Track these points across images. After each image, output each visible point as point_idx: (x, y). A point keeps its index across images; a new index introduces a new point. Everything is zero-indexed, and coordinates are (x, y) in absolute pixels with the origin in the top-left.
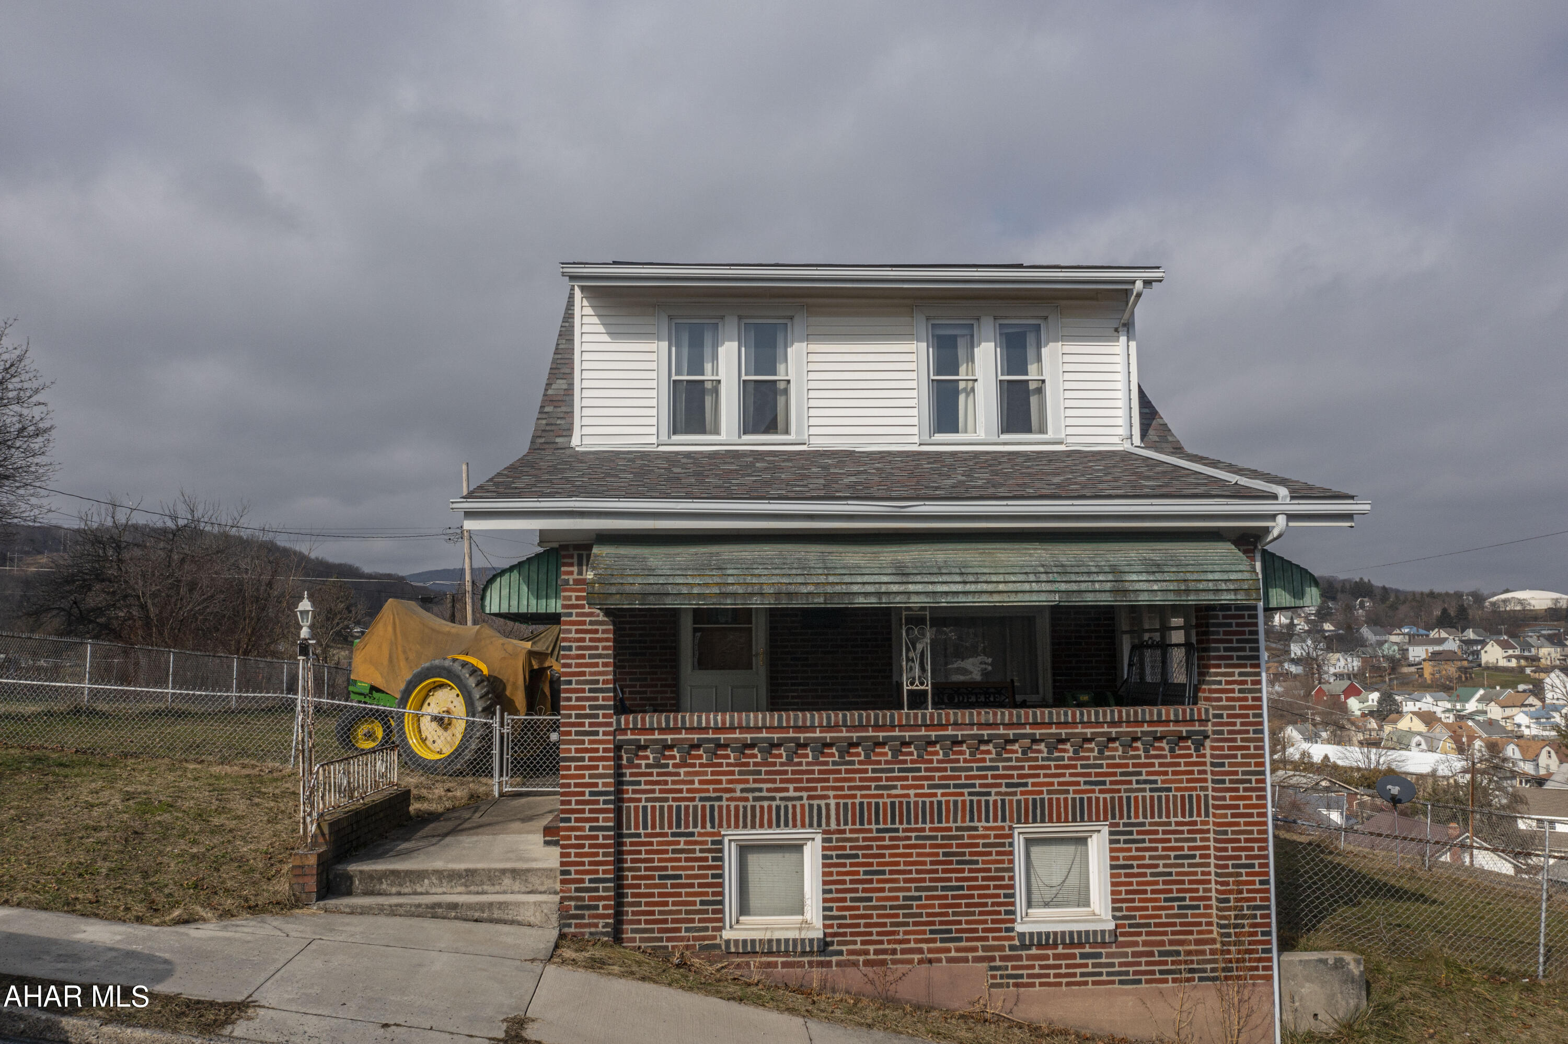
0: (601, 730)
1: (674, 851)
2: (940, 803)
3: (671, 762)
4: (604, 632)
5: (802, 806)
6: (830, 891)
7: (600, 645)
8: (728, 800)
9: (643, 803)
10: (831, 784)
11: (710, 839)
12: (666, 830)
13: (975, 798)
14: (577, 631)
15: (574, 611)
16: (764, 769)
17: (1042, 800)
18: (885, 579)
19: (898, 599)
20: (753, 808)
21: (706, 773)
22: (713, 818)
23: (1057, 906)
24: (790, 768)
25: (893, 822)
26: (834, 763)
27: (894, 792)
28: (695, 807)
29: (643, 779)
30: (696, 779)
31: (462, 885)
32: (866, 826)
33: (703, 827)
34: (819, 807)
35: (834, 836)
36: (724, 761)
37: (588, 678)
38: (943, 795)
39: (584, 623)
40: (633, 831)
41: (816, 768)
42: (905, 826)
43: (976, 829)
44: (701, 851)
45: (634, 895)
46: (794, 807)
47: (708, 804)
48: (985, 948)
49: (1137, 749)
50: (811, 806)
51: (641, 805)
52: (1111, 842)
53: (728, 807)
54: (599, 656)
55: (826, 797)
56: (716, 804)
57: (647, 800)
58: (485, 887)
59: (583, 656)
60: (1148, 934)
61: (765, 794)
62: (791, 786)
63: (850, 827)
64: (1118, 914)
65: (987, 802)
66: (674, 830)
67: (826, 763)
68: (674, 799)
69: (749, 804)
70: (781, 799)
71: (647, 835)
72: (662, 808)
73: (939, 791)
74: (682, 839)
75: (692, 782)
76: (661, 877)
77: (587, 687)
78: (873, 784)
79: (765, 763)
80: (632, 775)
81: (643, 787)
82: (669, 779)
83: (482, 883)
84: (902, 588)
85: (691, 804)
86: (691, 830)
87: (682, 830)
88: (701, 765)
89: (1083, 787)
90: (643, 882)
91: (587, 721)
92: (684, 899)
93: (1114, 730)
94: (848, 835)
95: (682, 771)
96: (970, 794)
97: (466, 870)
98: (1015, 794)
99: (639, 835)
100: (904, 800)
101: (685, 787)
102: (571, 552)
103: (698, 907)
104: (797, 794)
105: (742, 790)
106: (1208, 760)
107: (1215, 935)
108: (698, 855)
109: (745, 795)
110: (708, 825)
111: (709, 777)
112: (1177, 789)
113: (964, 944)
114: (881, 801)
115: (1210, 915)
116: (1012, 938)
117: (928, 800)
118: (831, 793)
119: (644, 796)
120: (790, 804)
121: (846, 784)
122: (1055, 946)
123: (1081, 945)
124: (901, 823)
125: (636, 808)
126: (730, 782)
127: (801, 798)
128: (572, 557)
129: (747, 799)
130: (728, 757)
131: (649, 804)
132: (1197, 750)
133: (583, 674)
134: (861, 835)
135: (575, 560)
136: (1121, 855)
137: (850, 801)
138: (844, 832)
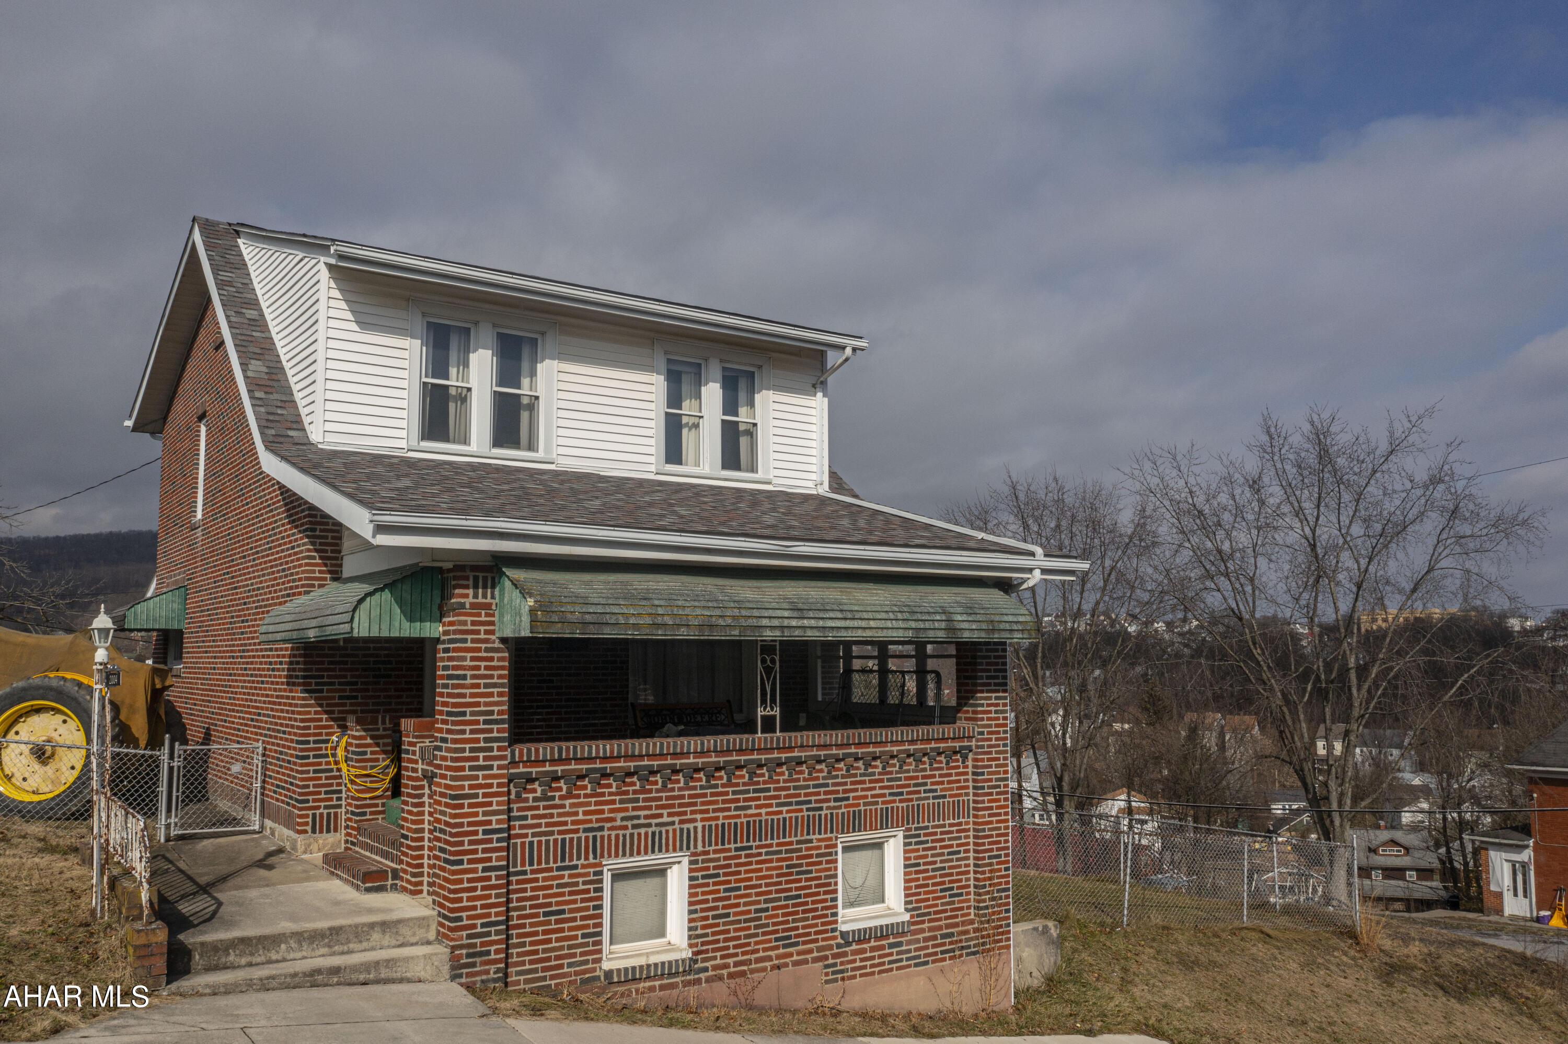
0: (495, 763)
1: (559, 886)
2: (785, 819)
3: (557, 794)
4: (500, 659)
5: (674, 831)
6: (695, 911)
7: (495, 673)
8: (609, 829)
9: (530, 839)
10: (698, 808)
11: (592, 870)
12: (551, 865)
13: (811, 813)
14: (473, 659)
15: (469, 637)
16: (641, 796)
17: (860, 811)
18: (786, 614)
19: (797, 633)
20: (632, 835)
21: (589, 804)
22: (596, 849)
23: (859, 905)
24: (664, 795)
25: (748, 841)
26: (702, 787)
27: (750, 812)
28: (579, 839)
29: (529, 813)
30: (581, 810)
31: (324, 946)
32: (727, 846)
33: (587, 858)
34: (688, 830)
35: (700, 858)
36: (606, 790)
37: (482, 708)
38: (788, 812)
39: (479, 650)
40: (519, 868)
41: (687, 793)
42: (757, 843)
43: (811, 841)
44: (584, 883)
45: (519, 936)
46: (667, 832)
47: (591, 835)
48: (819, 949)
49: (924, 763)
50: (682, 830)
51: (527, 840)
52: (905, 844)
53: (609, 836)
54: (494, 685)
55: (695, 820)
56: (599, 834)
57: (534, 835)
58: (351, 946)
59: (478, 686)
60: (930, 921)
61: (642, 821)
62: (665, 812)
63: (713, 847)
64: (910, 906)
65: (820, 816)
66: (559, 864)
67: (695, 788)
68: (560, 832)
69: (628, 832)
70: (657, 825)
71: (533, 872)
72: (548, 842)
73: (785, 809)
74: (566, 873)
75: (576, 814)
76: (546, 914)
77: (481, 718)
78: (733, 806)
79: (643, 791)
80: (519, 809)
81: (530, 822)
82: (555, 811)
83: (348, 941)
84: (800, 623)
85: (575, 836)
86: (575, 862)
87: (567, 863)
88: (586, 796)
89: (888, 798)
90: (528, 921)
91: (481, 755)
92: (567, 934)
93: (912, 747)
94: (712, 856)
95: (567, 802)
96: (808, 810)
97: (330, 929)
98: (840, 807)
99: (525, 873)
100: (757, 819)
101: (569, 819)
102: (468, 573)
103: (580, 941)
104: (670, 819)
105: (623, 819)
106: (970, 770)
107: (972, 917)
108: (581, 887)
109: (625, 823)
110: (591, 856)
111: (593, 808)
112: (951, 796)
113: (800, 947)
114: (738, 821)
115: (968, 900)
116: (835, 938)
117: (775, 817)
118: (698, 816)
119: (530, 831)
120: (664, 829)
121: (711, 807)
122: (869, 941)
123: (887, 937)
124: (754, 841)
125: (523, 844)
126: (611, 811)
127: (673, 823)
128: (467, 578)
129: (626, 828)
130: (610, 786)
131: (536, 839)
132: (963, 762)
133: (478, 704)
134: (722, 855)
135: (471, 582)
136: (912, 855)
137: (713, 823)
138: (707, 853)
